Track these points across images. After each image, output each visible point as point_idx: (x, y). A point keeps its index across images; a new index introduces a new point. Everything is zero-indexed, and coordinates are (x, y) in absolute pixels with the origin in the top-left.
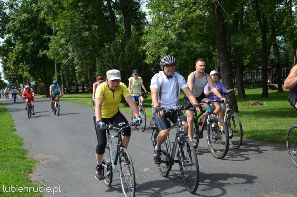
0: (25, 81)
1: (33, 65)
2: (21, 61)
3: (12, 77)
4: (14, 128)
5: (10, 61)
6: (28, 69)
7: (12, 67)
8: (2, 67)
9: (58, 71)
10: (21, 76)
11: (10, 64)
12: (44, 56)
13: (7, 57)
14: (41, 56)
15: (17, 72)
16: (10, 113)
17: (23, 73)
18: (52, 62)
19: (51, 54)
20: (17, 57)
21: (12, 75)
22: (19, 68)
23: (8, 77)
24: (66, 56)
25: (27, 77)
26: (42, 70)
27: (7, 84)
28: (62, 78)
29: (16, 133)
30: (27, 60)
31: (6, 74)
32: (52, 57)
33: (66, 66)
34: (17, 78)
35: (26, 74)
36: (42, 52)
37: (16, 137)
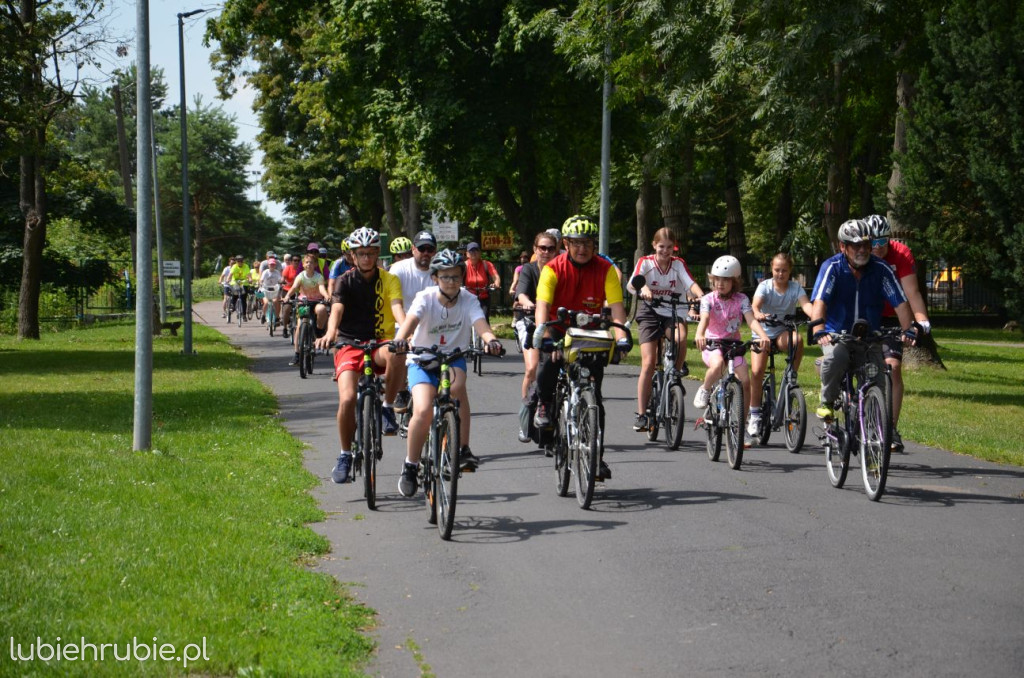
0: (397, 217)
1: (455, 109)
2: (377, 81)
3: (316, 184)
4: (318, 529)
5: (307, 76)
6: (424, 130)
7: (322, 118)
8: (255, 109)
9: (617, 157)
10: (374, 178)
11: (309, 98)
12: (542, 45)
13: (294, 41)
14: (518, 47)
15: (350, 150)
16: (289, 425)
17: (393, 163)
18: (586, 90)
19: (585, 32)
20: (355, 50)
21: (316, 171)
22: (361, 121)
23: (294, 188)
24: (692, 60)
25: (410, 189)
26: (510, 143)
27: (277, 226)
28: (639, 205)
29: (328, 565)
31: (275, 156)
32: (591, 61)
33: (690, 124)
34: (342, 194)
35: (407, 167)
36: (526, 17)
37: (328, 595)
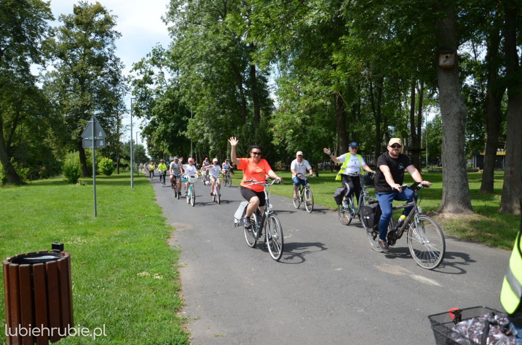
0: (165, 157)
1: (172, 143)
2: (162, 140)
3: (154, 153)
4: (155, 198)
5: (153, 140)
6: (168, 146)
7: (155, 145)
8: (146, 144)
9: (193, 149)
10: (162, 153)
11: (153, 142)
12: (183, 136)
13: (151, 135)
14: (180, 136)
15: (159, 149)
16: (151, 184)
17: (164, 150)
18: (188, 141)
19: (189, 134)
20: (159, 136)
21: (154, 152)
22: (160, 145)
23: (151, 154)
24: (202, 136)
25: (166, 153)
26: (179, 148)
27: (149, 159)
28: (196, 155)
29: (156, 202)
30: (168, 138)
31: (149, 150)
32: (189, 137)
33: (201, 145)
34: (158, 154)
35: (166, 151)
36: (181, 132)
37: (156, 206)
